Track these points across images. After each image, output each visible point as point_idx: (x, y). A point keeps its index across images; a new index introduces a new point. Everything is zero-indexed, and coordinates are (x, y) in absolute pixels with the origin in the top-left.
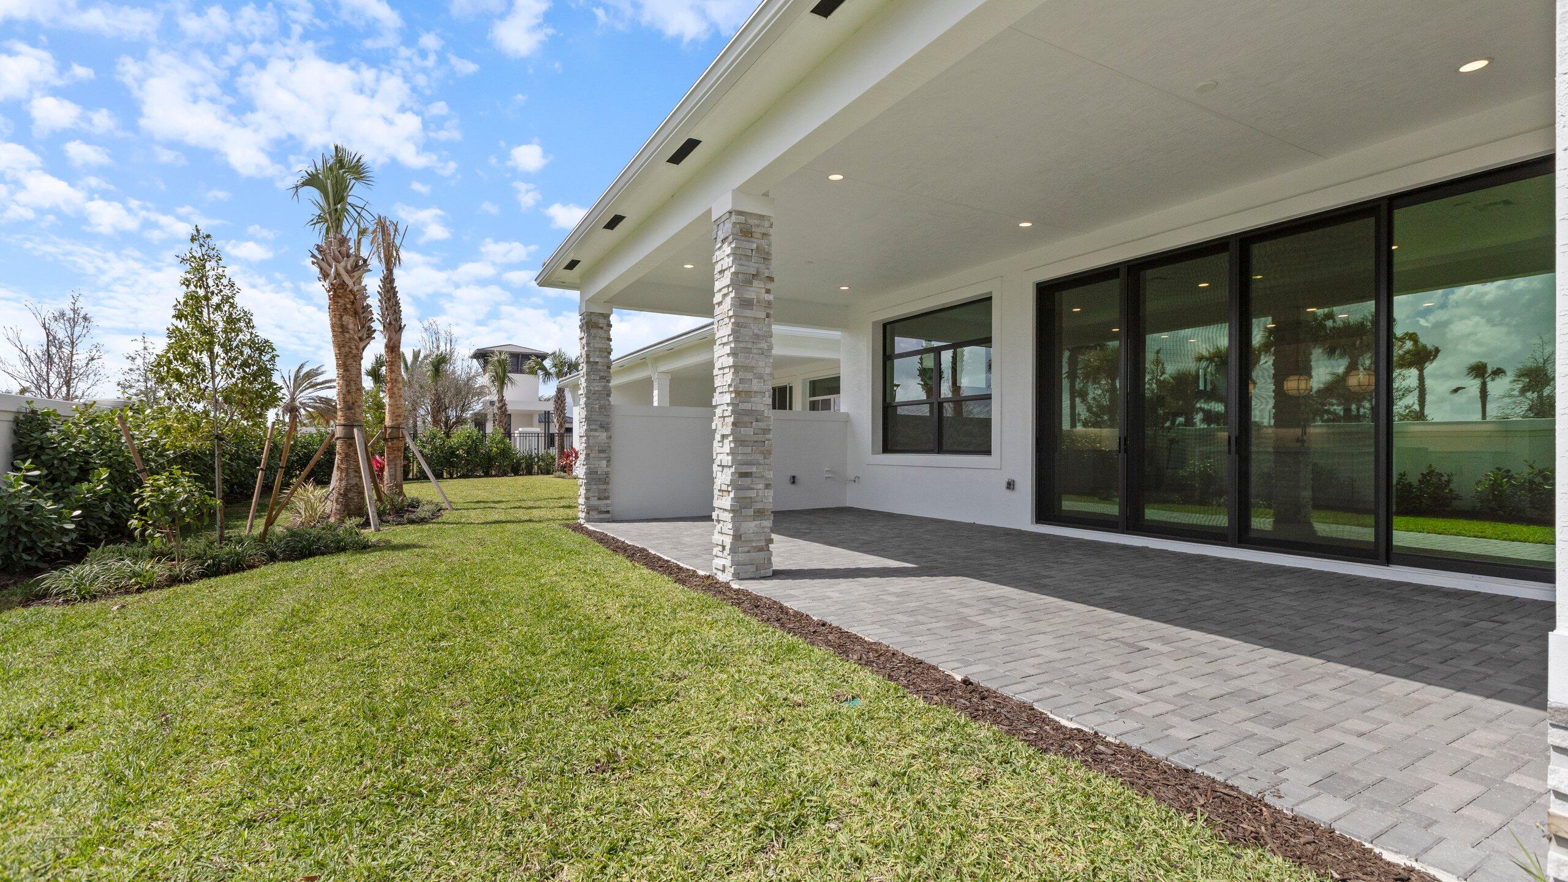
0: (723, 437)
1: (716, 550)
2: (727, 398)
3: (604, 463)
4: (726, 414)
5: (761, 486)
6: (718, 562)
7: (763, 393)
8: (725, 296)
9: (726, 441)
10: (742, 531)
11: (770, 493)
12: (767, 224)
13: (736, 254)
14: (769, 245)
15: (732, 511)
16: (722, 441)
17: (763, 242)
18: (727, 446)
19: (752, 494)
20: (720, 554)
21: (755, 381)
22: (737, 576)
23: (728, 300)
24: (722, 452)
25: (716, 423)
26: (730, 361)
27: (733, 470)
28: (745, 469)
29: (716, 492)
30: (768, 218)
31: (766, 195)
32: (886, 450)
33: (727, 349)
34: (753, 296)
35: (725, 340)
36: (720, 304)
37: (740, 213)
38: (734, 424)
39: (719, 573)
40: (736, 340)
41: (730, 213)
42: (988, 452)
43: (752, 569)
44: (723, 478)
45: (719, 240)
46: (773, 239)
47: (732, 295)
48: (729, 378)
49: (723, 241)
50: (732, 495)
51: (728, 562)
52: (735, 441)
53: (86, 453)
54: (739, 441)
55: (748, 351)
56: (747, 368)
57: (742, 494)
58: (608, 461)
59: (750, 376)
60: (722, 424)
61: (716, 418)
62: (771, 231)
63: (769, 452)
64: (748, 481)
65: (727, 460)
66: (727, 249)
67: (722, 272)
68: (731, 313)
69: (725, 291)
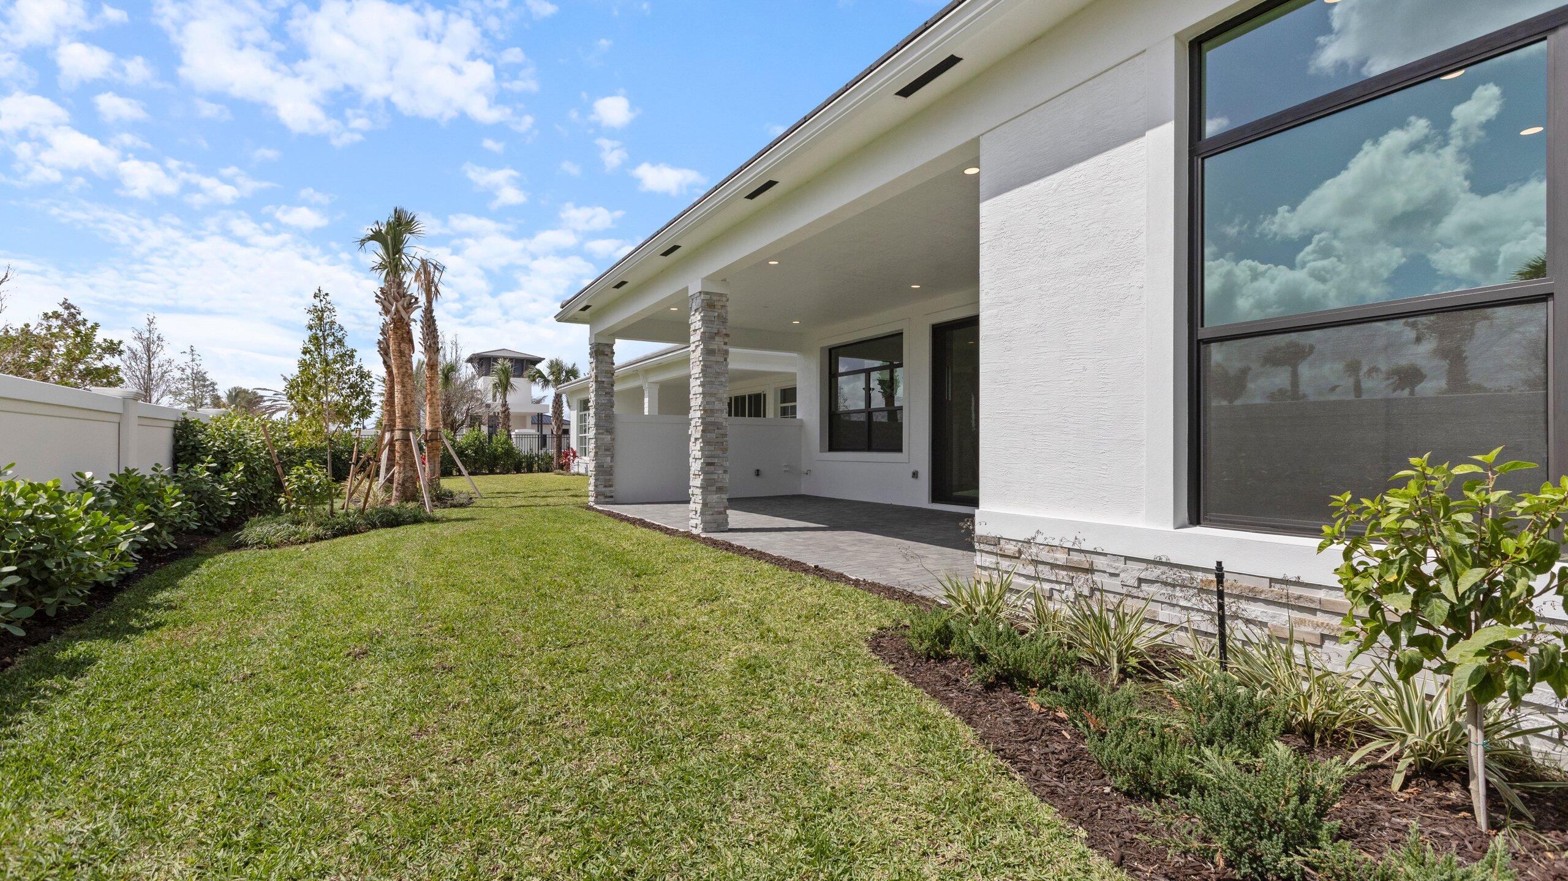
0: (696, 439)
1: (692, 515)
2: (698, 414)
3: (609, 459)
4: (698, 424)
5: (720, 472)
6: (693, 522)
7: (722, 411)
8: (697, 346)
9: (698, 442)
10: (708, 501)
11: (727, 476)
12: (724, 299)
13: (703, 320)
14: (726, 313)
15: (701, 487)
16: (695, 442)
17: (723, 311)
18: (699, 444)
19: (715, 476)
20: (694, 517)
21: (716, 403)
22: (705, 530)
23: (699, 350)
24: (695, 449)
25: (692, 430)
26: (700, 390)
27: (702, 461)
28: (709, 460)
29: (691, 476)
30: (725, 295)
31: (725, 280)
32: (832, 448)
33: (698, 382)
34: (715, 347)
35: (697, 376)
36: (693, 351)
37: (707, 293)
38: (703, 431)
39: (694, 529)
40: (704, 376)
41: (700, 292)
42: (900, 450)
43: (714, 525)
44: (695, 466)
45: (693, 309)
46: (729, 309)
47: (702, 347)
48: (699, 401)
49: (696, 311)
50: (701, 477)
51: (699, 521)
52: (703, 442)
53: (224, 451)
54: (706, 442)
55: (712, 383)
56: (711, 395)
57: (708, 476)
58: (612, 458)
59: (713, 399)
60: (695, 431)
61: (691, 427)
62: (728, 304)
63: (726, 449)
64: (712, 468)
65: (699, 454)
66: (698, 316)
67: (695, 330)
68: (701, 359)
69: (697, 343)
